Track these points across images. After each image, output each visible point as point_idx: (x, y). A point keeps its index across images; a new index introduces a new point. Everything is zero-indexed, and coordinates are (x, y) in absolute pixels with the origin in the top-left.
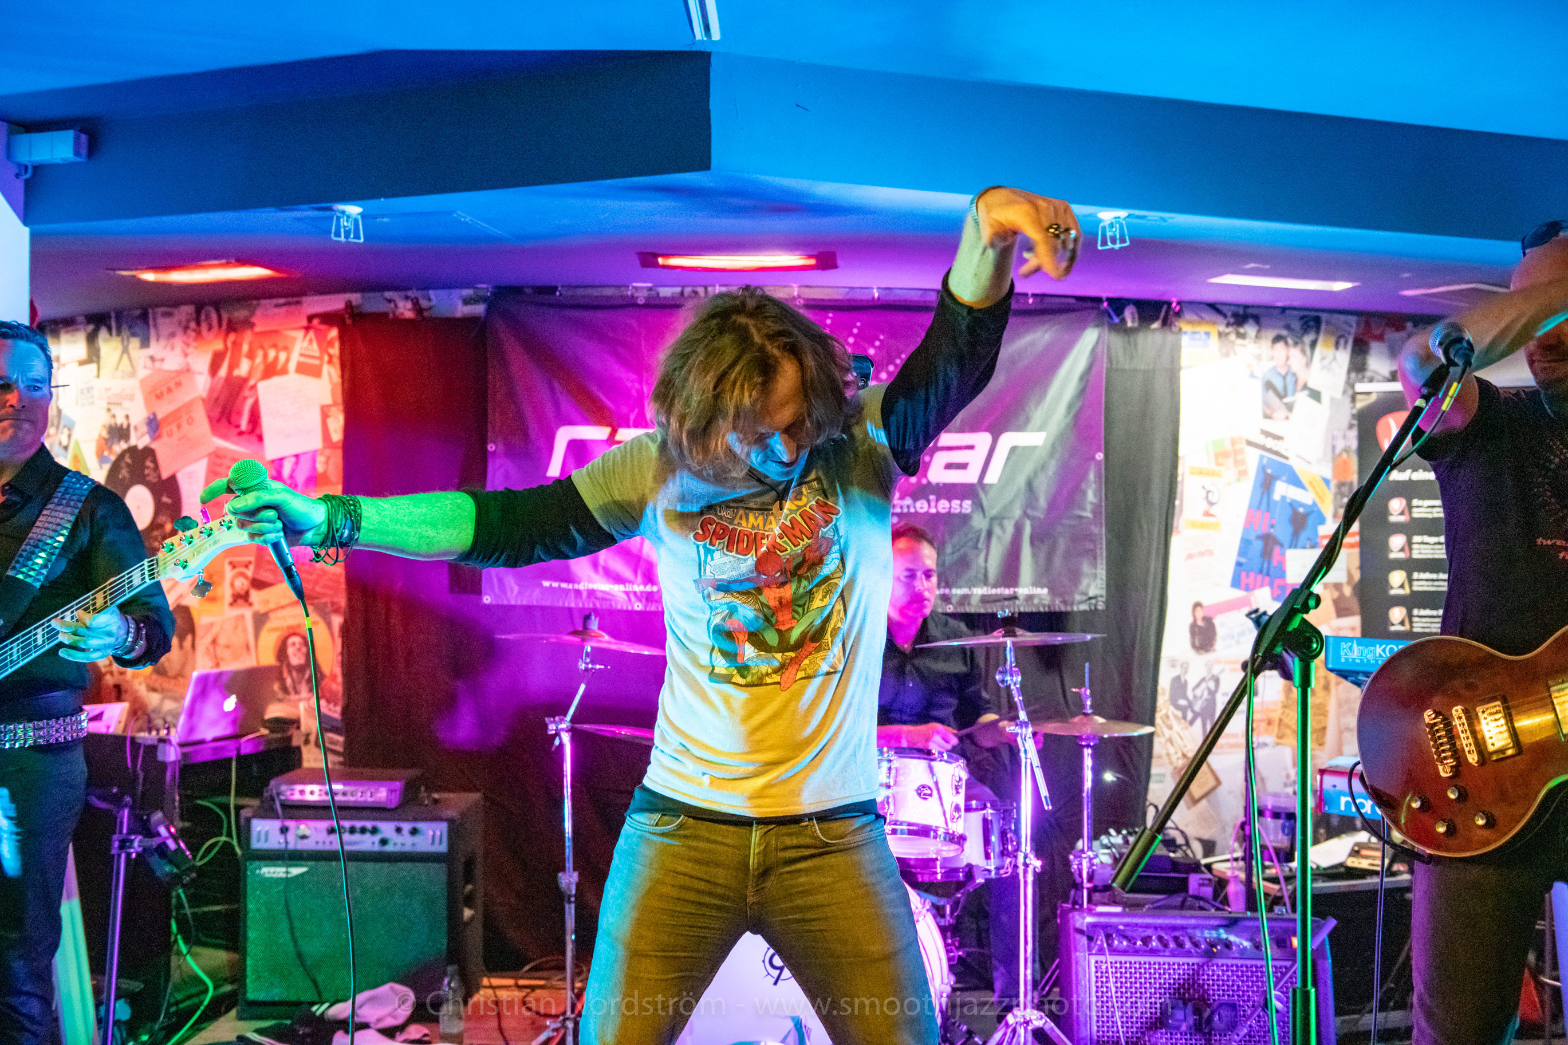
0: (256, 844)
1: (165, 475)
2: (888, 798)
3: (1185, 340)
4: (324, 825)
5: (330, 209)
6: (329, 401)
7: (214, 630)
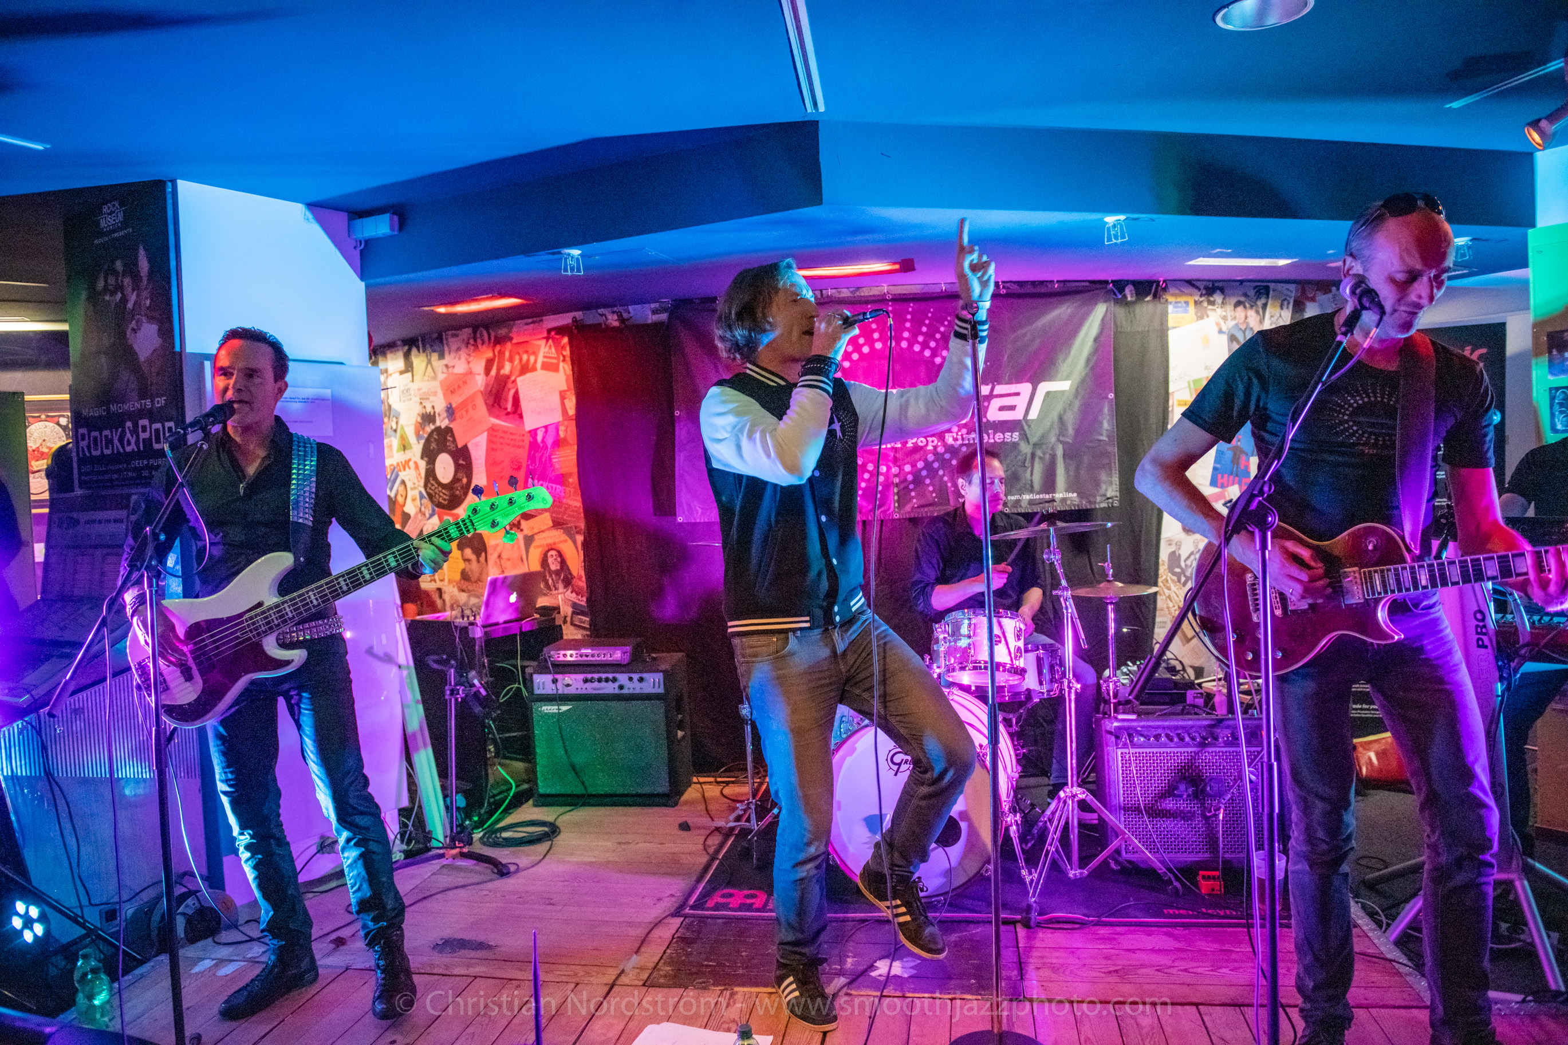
0: (537, 691)
1: (460, 446)
2: (969, 644)
3: (1170, 308)
4: (581, 677)
5: (560, 253)
6: (565, 388)
7: (499, 549)
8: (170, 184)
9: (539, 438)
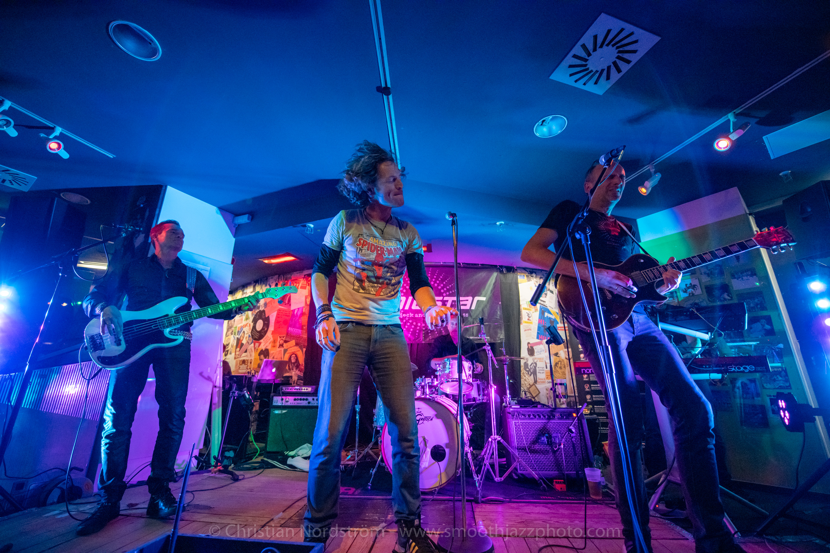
0: (274, 404)
1: (267, 316)
3: (519, 277)
4: (293, 398)
7: (274, 355)
8: (164, 188)
9: (295, 313)
